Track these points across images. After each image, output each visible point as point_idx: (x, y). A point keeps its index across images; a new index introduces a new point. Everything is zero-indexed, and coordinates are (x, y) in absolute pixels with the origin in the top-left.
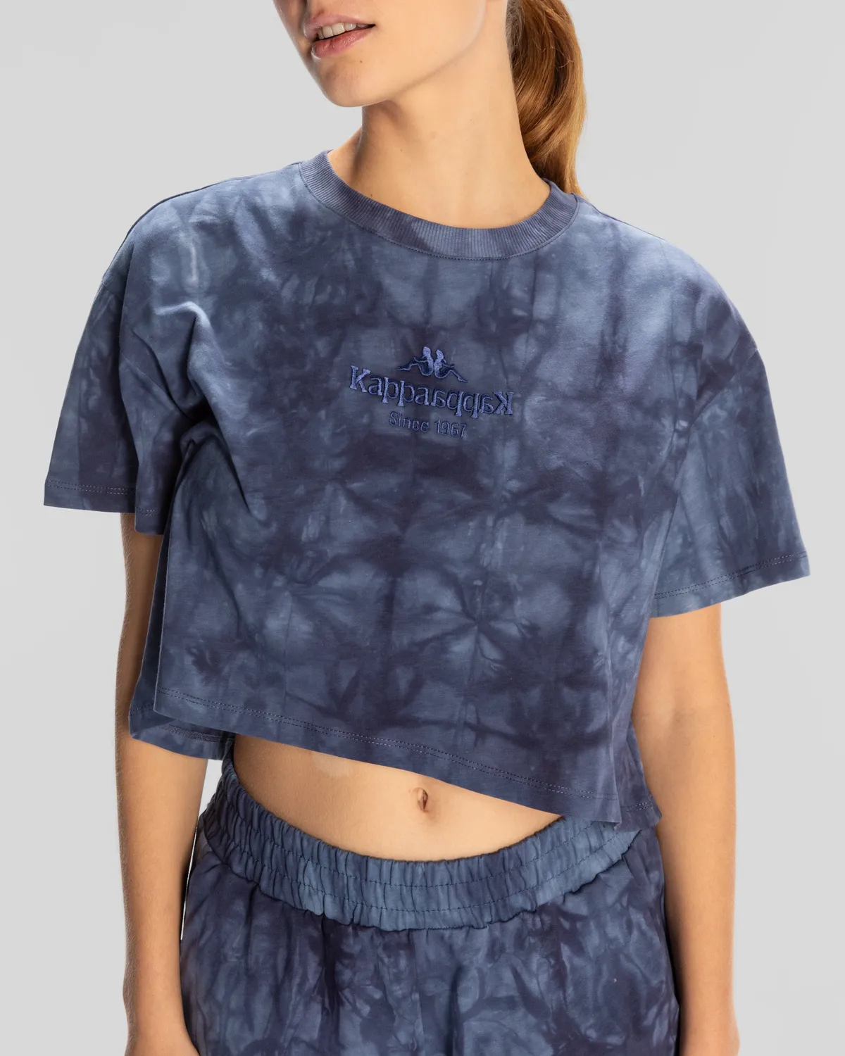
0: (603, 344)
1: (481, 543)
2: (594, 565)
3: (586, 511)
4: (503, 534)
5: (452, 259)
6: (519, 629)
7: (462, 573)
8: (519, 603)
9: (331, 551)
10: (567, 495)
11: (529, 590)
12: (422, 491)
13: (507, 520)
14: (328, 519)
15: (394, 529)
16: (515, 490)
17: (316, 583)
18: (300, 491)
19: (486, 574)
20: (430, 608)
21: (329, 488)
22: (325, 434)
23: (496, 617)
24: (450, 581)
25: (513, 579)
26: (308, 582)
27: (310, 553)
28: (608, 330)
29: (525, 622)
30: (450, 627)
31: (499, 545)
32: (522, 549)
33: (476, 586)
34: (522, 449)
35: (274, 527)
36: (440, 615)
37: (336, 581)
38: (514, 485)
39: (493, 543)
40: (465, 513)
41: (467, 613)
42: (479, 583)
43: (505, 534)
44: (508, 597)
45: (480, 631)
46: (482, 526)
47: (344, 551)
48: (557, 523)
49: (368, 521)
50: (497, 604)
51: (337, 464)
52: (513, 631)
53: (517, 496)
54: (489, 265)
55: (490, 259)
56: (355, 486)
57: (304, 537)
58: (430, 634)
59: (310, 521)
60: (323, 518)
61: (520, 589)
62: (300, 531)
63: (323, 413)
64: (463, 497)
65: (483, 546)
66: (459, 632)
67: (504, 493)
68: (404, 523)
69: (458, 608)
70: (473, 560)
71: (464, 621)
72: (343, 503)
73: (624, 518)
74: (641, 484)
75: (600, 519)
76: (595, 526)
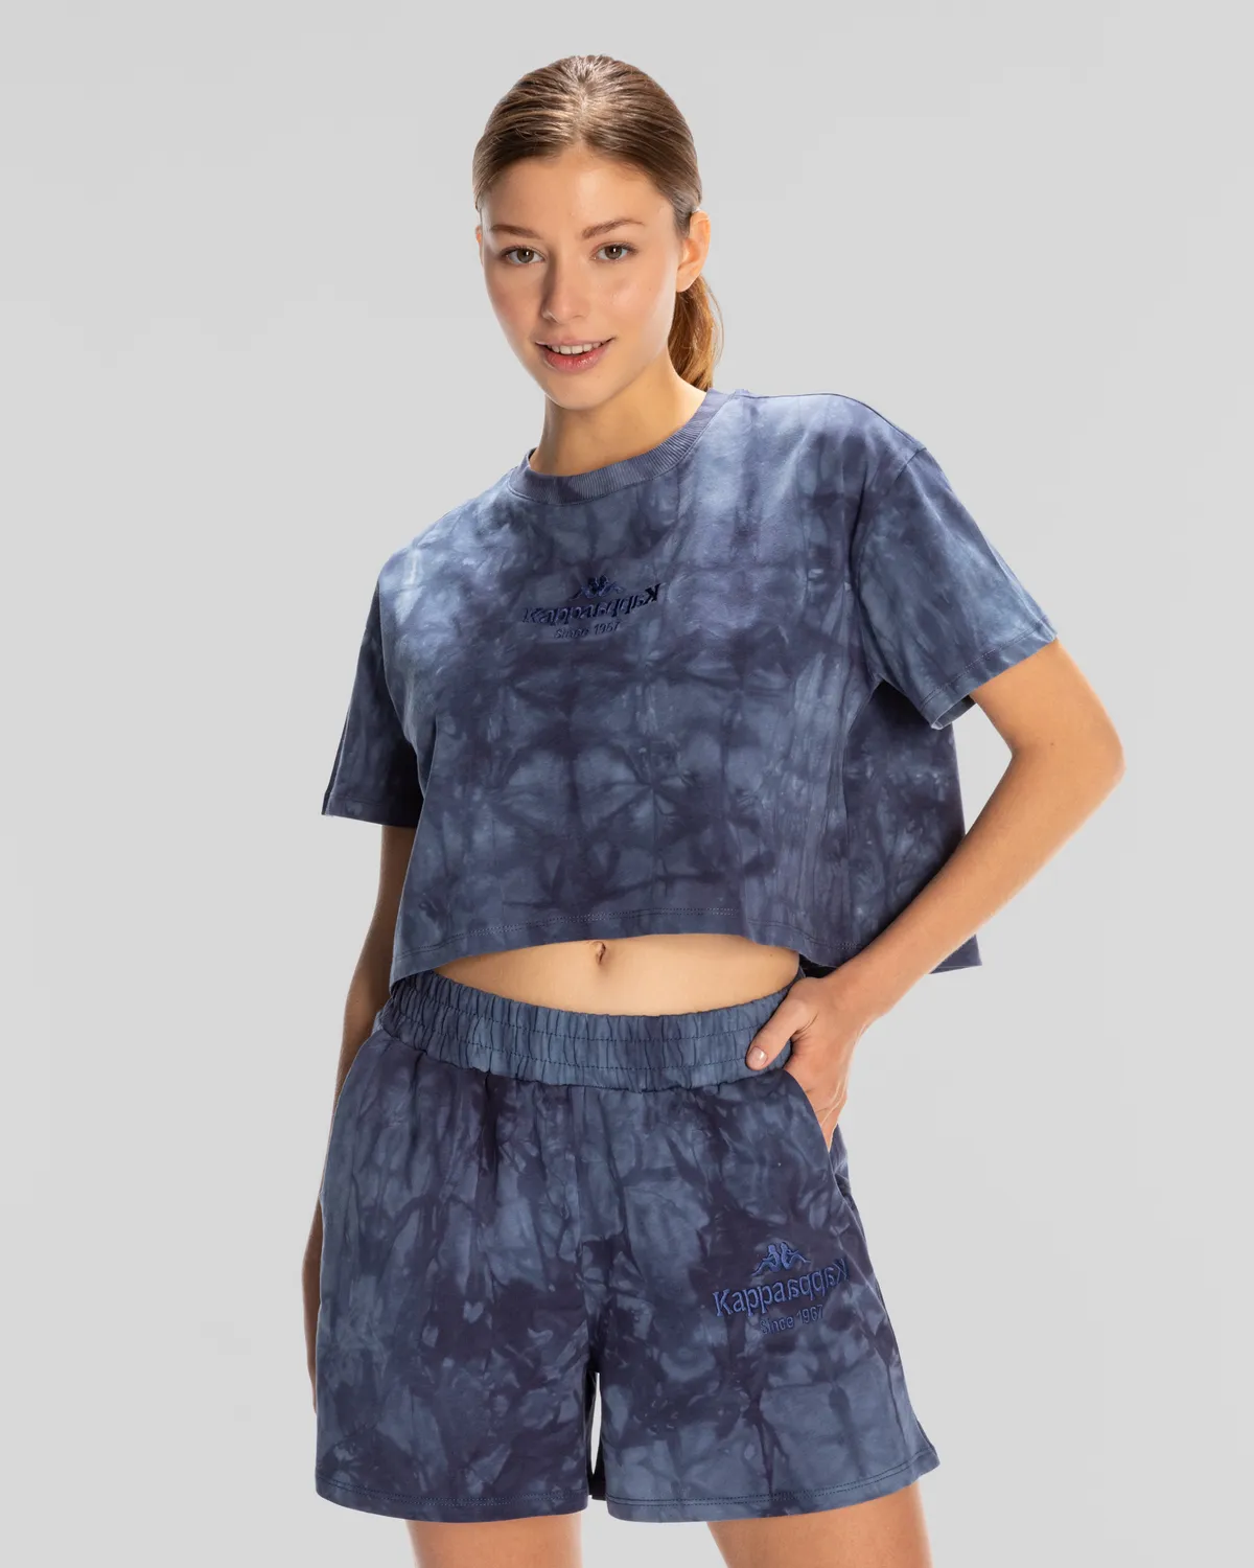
0: (737, 518)
1: (635, 712)
4: (651, 699)
5: (602, 497)
6: (683, 781)
7: (626, 744)
8: (679, 757)
9: (514, 746)
10: (703, 653)
11: (685, 742)
12: (578, 678)
13: (653, 687)
14: (505, 720)
15: (561, 715)
16: (657, 658)
17: (507, 783)
18: (478, 700)
19: (647, 741)
20: (608, 785)
21: (501, 692)
22: (498, 654)
23: (665, 777)
24: (618, 754)
25: (671, 738)
26: (501, 784)
27: (497, 753)
28: (743, 504)
29: (686, 772)
30: (630, 796)
31: (652, 711)
32: (671, 708)
33: (642, 754)
34: (663, 625)
35: (464, 737)
36: (618, 789)
37: (523, 777)
38: (655, 655)
39: (645, 710)
40: (616, 688)
41: (640, 780)
42: (643, 750)
43: (654, 699)
44: (670, 754)
45: (655, 792)
46: (633, 696)
47: (524, 744)
48: (698, 679)
49: (539, 713)
50: (663, 765)
51: (506, 672)
52: (678, 783)
53: (658, 663)
54: (634, 490)
55: (634, 485)
56: (522, 684)
57: (489, 739)
58: (615, 807)
59: (491, 723)
60: (501, 718)
61: (678, 745)
62: (485, 734)
63: (498, 640)
64: (613, 674)
65: (638, 714)
66: (638, 799)
67: (648, 663)
68: (569, 710)
69: (632, 778)
70: (633, 729)
71: (640, 788)
72: (514, 700)
73: (768, 667)
74: (784, 634)
75: (740, 670)
76: (734, 677)
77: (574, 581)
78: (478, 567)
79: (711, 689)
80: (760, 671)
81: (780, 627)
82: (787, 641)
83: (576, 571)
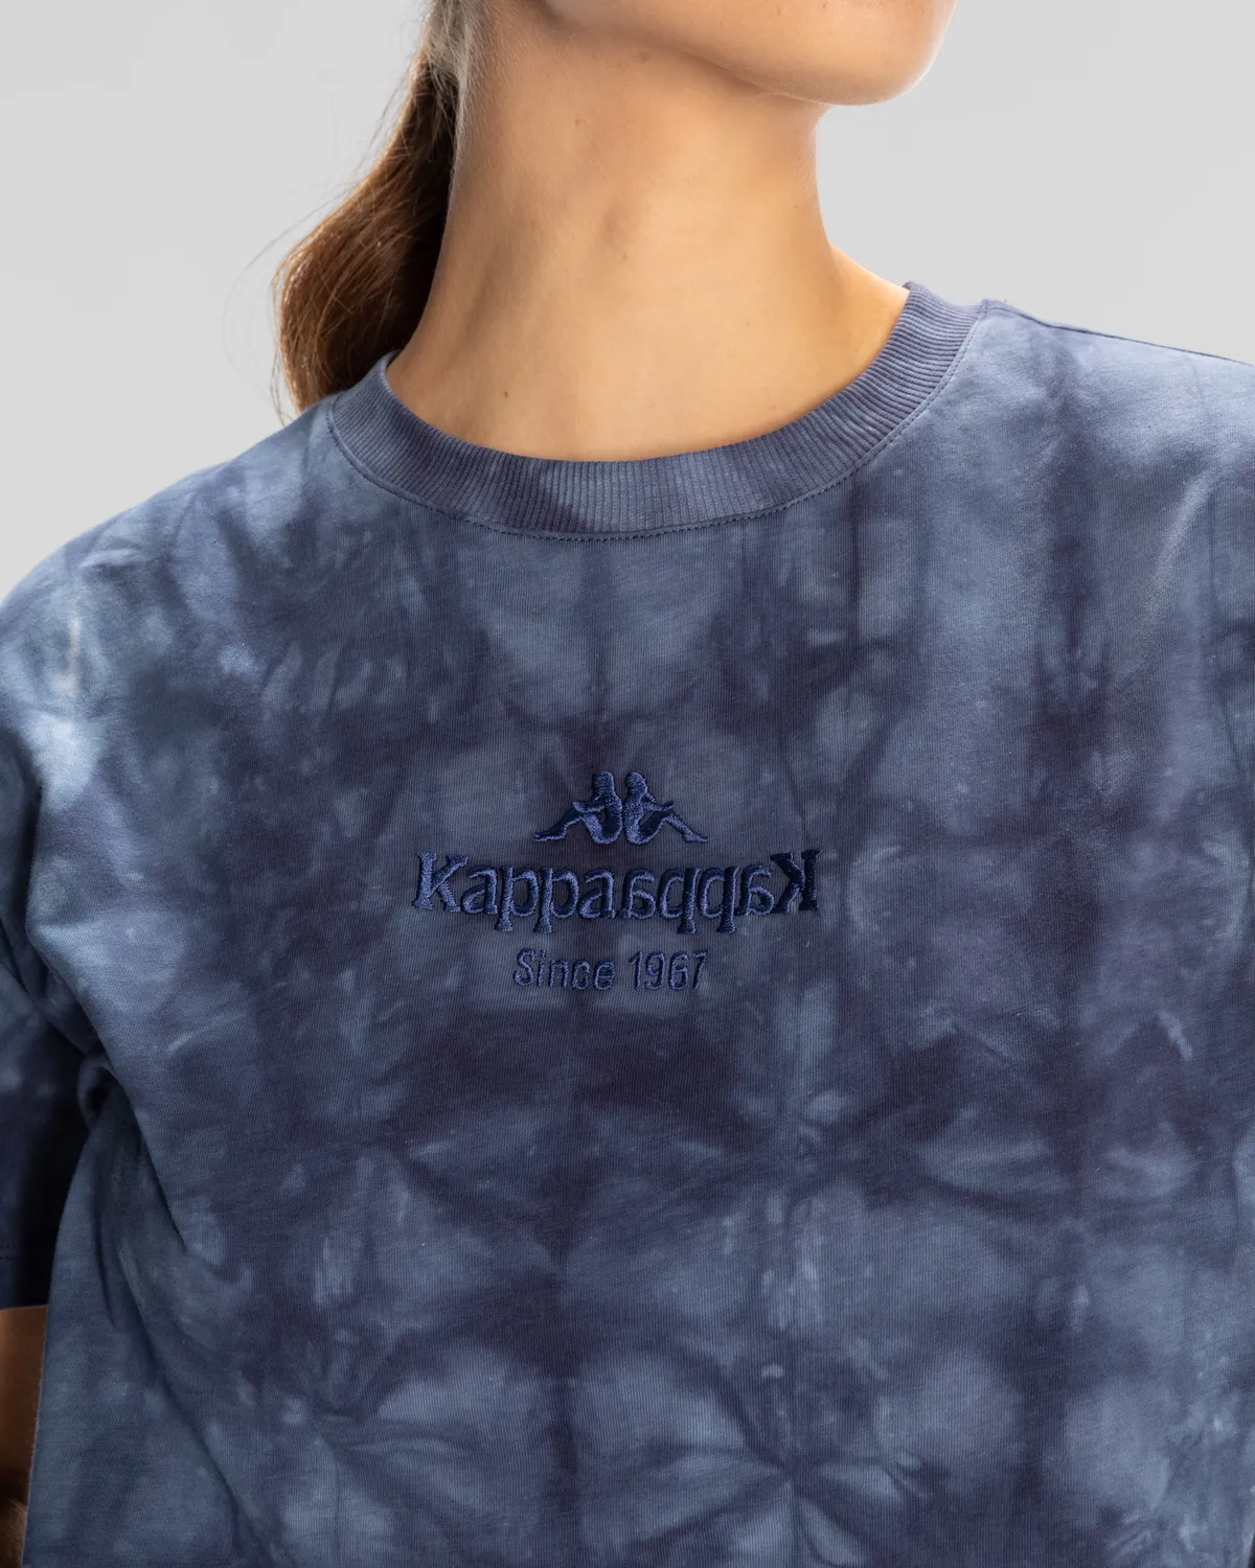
0: (1042, 679)
1: (760, 1272)
2: (1068, 1288)
3: (1029, 1148)
4: (812, 1241)
5: (639, 537)
6: (896, 1482)
7: (727, 1352)
8: (884, 1411)
9: (393, 1325)
10: (968, 1114)
11: (908, 1374)
12: (596, 1150)
13: (819, 1205)
14: (369, 1251)
15: (537, 1255)
16: (832, 1118)
17: (375, 1411)
18: (295, 1180)
19: (788, 1348)
20: (665, 1451)
21: (365, 1167)
22: (353, 1030)
23: (833, 1455)
24: (700, 1376)
25: (859, 1352)
26: (356, 1413)
27: (343, 1335)
28: (1055, 636)
29: (907, 1461)
30: (725, 1491)
31: (809, 1271)
32: (868, 1272)
33: (769, 1381)
34: (847, 1003)
35: (247, 1278)
36: (693, 1466)
37: (416, 1401)
38: (828, 1105)
39: (790, 1269)
40: (711, 1194)
41: (759, 1447)
42: (776, 1371)
43: (818, 1241)
44: (855, 1400)
45: (799, 1491)
46: (757, 1224)
47: (420, 1324)
48: (951, 1194)
49: (470, 1241)
50: (831, 1419)
51: (383, 1102)
52: (881, 1486)
53: (838, 1132)
54: (736, 535)
55: (738, 520)
56: (431, 1151)
57: (319, 1296)
58: (673, 1518)
59: (326, 1253)
60: (357, 1243)
61: (882, 1374)
62: (308, 1280)
63: (347, 977)
64: (700, 1152)
65: (768, 1278)
66: (749, 1502)
67: (804, 1130)
68: (561, 1240)
69: (736, 1439)
70: (748, 1316)
71: (755, 1470)
72: (402, 1197)
73: (1138, 1136)
74: (1176, 1033)
75: (1069, 1158)
76: (1053, 1183)
77: (548, 776)
78: (267, 676)
79: (990, 1223)
80: (1120, 1155)
81: (1165, 1016)
82: (1187, 1052)
83: (553, 745)
